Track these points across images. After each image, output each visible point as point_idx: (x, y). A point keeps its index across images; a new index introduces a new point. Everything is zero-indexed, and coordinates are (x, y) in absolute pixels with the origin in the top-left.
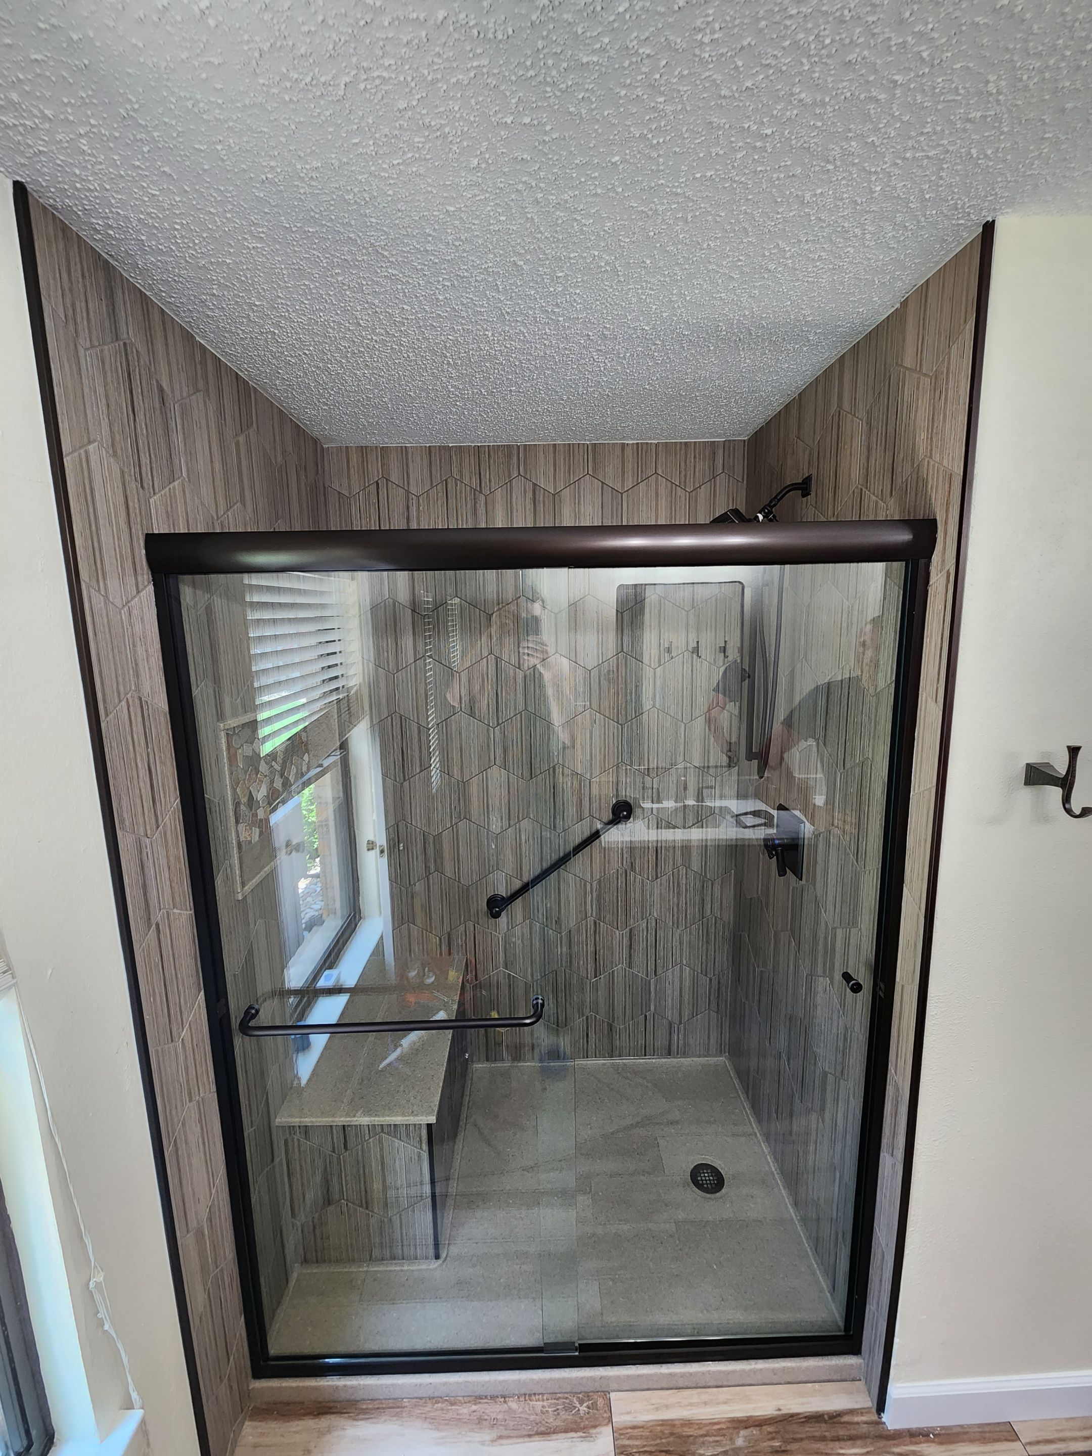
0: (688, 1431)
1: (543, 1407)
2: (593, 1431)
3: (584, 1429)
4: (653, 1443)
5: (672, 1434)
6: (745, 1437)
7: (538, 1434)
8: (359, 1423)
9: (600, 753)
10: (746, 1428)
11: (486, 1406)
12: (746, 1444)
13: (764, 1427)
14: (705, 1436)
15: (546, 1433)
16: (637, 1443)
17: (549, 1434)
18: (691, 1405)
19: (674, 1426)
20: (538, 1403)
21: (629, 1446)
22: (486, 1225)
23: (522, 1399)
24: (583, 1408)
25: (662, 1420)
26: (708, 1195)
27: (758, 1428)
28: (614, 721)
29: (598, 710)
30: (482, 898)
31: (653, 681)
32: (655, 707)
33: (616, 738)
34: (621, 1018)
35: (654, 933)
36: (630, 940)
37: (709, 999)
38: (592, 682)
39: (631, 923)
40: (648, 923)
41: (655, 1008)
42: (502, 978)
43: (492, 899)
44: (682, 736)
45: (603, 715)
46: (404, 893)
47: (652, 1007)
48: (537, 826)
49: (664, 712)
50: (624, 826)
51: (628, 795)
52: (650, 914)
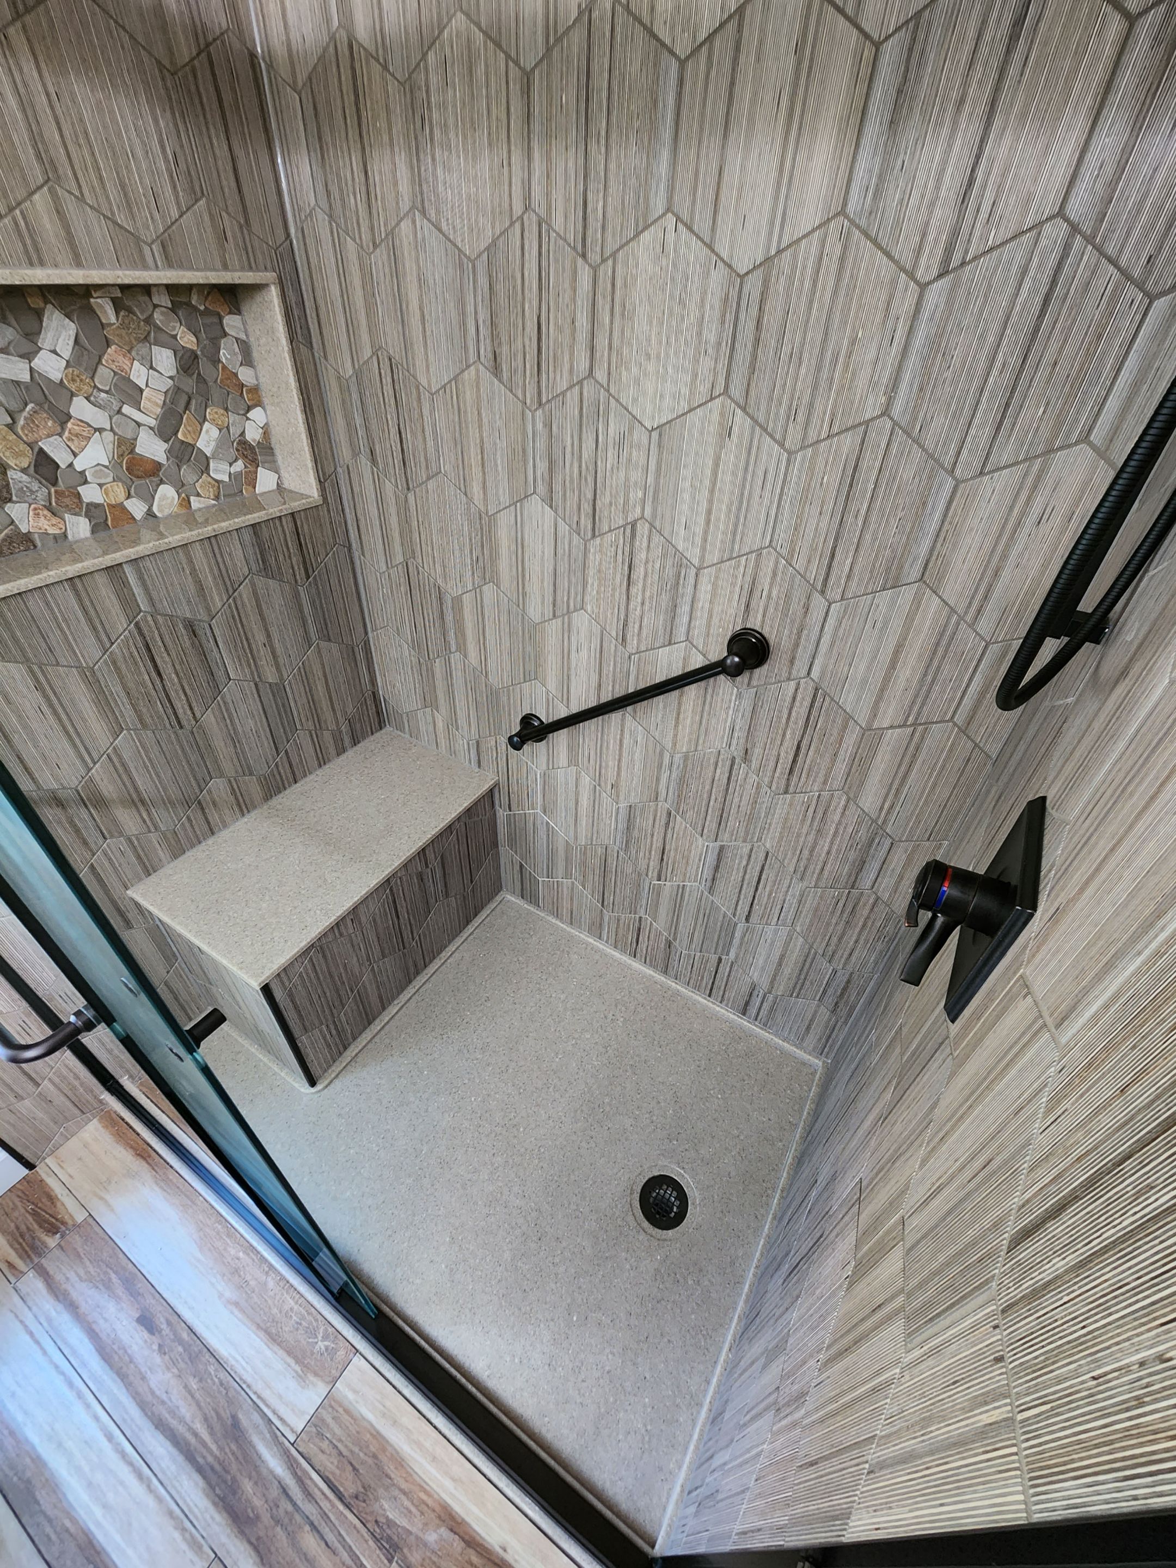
0: (390, 1469)
1: (291, 1309)
2: (311, 1377)
3: (306, 1367)
4: (350, 1445)
5: (375, 1456)
6: (441, 1539)
7: (267, 1332)
8: (157, 1188)
10: (452, 1530)
11: (249, 1261)
12: (436, 1548)
13: (471, 1551)
14: (405, 1493)
15: (274, 1338)
16: (338, 1431)
17: (274, 1340)
18: (420, 1446)
19: (384, 1450)
20: (291, 1301)
21: (328, 1426)
22: (383, 1082)
23: (282, 1284)
24: (321, 1345)
25: (378, 1432)
26: (646, 1224)
27: (463, 1544)
28: (774, 440)
29: (742, 402)
30: (515, 712)
31: (907, 328)
32: (889, 416)
33: (769, 486)
34: (686, 942)
35: (758, 868)
36: (719, 859)
37: (825, 992)
38: (742, 316)
39: (725, 837)
40: (751, 850)
41: (737, 957)
42: (538, 822)
43: (527, 720)
44: (937, 516)
45: (752, 418)
46: (424, 668)
47: (732, 955)
48: (596, 629)
49: (909, 435)
50: (746, 681)
51: (768, 621)
52: (759, 839)
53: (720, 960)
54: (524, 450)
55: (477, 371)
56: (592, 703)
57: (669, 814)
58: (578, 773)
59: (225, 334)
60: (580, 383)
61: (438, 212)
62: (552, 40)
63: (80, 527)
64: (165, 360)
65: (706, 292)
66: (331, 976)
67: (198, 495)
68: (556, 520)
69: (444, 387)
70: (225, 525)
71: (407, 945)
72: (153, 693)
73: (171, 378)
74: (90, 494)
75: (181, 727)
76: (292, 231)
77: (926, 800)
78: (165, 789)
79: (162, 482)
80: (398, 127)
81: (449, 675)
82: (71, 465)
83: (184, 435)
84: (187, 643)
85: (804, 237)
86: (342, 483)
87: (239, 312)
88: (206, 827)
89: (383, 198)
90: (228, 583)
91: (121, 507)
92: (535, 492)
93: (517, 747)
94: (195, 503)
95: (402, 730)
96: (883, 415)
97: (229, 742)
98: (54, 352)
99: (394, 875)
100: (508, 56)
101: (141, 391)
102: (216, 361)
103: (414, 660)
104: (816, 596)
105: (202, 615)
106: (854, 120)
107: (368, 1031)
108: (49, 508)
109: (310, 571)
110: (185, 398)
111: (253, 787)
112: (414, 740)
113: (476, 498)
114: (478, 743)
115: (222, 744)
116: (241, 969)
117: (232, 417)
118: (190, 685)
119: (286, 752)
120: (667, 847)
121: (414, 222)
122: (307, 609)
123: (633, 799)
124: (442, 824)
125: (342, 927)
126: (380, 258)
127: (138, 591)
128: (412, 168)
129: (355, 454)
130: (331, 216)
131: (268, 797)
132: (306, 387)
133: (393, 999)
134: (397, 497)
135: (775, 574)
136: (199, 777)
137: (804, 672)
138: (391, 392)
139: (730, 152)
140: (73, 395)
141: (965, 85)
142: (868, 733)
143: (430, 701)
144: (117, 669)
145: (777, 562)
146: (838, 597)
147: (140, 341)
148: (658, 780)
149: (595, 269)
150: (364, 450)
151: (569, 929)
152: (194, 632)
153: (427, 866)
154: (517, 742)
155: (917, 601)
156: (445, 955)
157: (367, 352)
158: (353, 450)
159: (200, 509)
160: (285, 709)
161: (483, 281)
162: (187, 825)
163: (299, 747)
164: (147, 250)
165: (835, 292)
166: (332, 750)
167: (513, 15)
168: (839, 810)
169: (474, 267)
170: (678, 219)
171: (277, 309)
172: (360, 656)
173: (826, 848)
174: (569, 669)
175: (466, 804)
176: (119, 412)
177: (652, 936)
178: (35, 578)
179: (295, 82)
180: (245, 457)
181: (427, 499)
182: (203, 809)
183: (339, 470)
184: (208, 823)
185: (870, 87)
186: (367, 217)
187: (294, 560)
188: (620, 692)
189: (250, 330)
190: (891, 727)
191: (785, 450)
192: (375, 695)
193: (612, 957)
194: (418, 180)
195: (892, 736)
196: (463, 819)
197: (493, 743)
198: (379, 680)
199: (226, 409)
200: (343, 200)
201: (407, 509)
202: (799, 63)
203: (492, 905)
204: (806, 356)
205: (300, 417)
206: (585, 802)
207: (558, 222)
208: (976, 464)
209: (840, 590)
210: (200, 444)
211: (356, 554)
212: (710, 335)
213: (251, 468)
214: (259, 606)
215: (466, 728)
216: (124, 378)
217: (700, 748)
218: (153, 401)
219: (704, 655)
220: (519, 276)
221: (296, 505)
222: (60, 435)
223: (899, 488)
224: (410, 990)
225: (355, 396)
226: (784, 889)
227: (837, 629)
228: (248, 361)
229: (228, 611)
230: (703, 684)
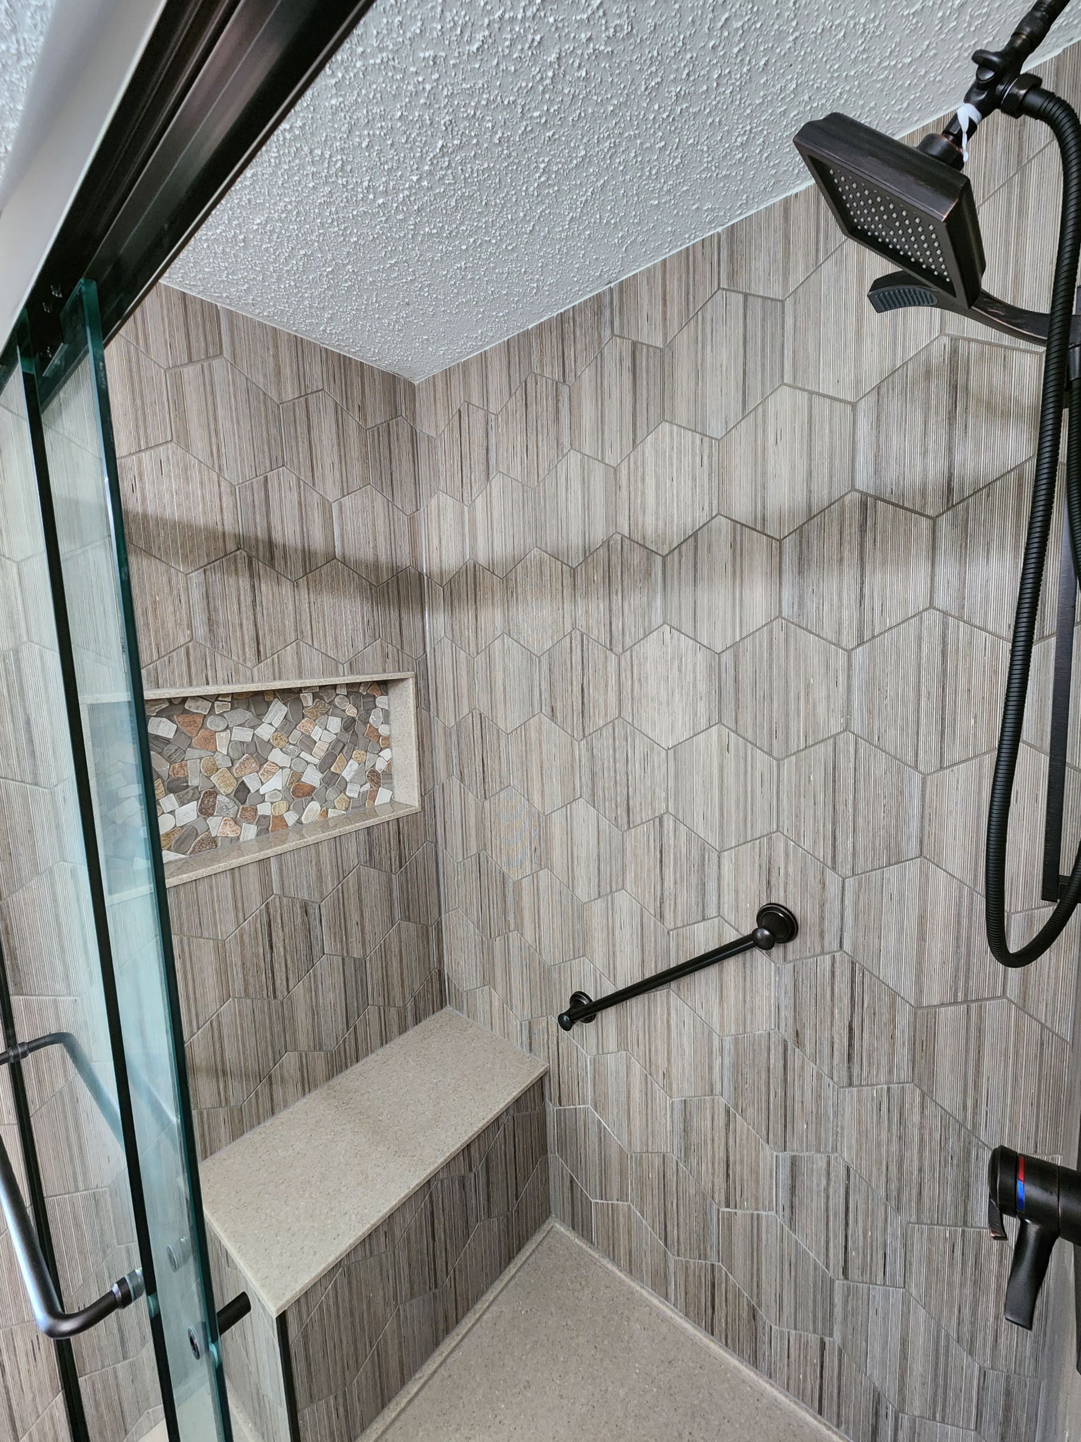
9: (737, 806)
28: (764, 752)
29: (734, 728)
30: (566, 990)
31: (846, 676)
32: (850, 731)
33: (766, 784)
34: (774, 1310)
35: (842, 1191)
36: (793, 1177)
37: (979, 1414)
38: (723, 675)
39: (794, 1143)
40: (829, 1164)
41: (844, 1338)
42: (590, 1120)
43: (577, 998)
44: (916, 802)
45: (743, 738)
46: (486, 946)
47: (837, 1335)
48: (637, 908)
49: (871, 744)
50: (781, 955)
51: (790, 897)
52: (834, 1149)
53: (823, 1344)
54: (572, 767)
55: (540, 718)
56: (638, 979)
57: (728, 1112)
58: (628, 1059)
59: (376, 707)
60: (613, 721)
61: (519, 633)
62: (587, 554)
63: (250, 831)
64: (335, 724)
65: (696, 664)
66: (352, 1315)
67: (335, 808)
68: (598, 816)
69: (516, 729)
70: (348, 828)
71: (439, 1282)
72: (263, 965)
73: (336, 734)
74: (264, 809)
75: (275, 997)
76: (428, 650)
77: (1013, 1097)
78: (245, 1059)
79: (312, 799)
80: (497, 597)
81: (507, 951)
82: (258, 791)
83: (335, 769)
84: (299, 921)
85: (757, 630)
86: (437, 796)
87: (387, 694)
88: (268, 1106)
89: (485, 631)
90: (341, 871)
91: (281, 818)
92: (581, 796)
93: (567, 1027)
94: (331, 813)
95: (461, 1009)
96: (844, 731)
97: (310, 1014)
98: (271, 724)
99: (435, 1176)
100: (562, 563)
101: (315, 742)
102: (366, 722)
103: (478, 939)
104: (829, 872)
105: (316, 897)
106: (776, 573)
107: (379, 1419)
108: (235, 820)
109: (403, 861)
110: (342, 745)
111: (320, 1066)
112: (471, 1020)
113: (536, 802)
114: (530, 1023)
115: (303, 1015)
116: (263, 1286)
117: (369, 755)
118: (292, 958)
119: (355, 1028)
120: (731, 1158)
121: (503, 640)
122: (396, 894)
123: (688, 1091)
124: (490, 1116)
125: (374, 1242)
126: (481, 659)
127: (275, 877)
128: (504, 615)
129: (449, 775)
130: (452, 641)
131: (329, 1077)
132: (422, 735)
133: (415, 1371)
134: (476, 804)
135: (787, 855)
136: (277, 1049)
137: (835, 946)
138: (479, 735)
139: (699, 594)
140: (273, 747)
141: (841, 552)
142: (919, 1012)
143: (488, 980)
144: (242, 942)
145: (787, 845)
146: (849, 873)
147: (322, 714)
148: (711, 1068)
149: (619, 657)
150: (456, 771)
151: (628, 1281)
152: (306, 912)
153: (471, 1170)
154: (567, 1021)
155: (924, 875)
156: (480, 1306)
157: (466, 710)
158: (448, 773)
159: (333, 818)
160: (362, 984)
161: (545, 667)
162: (254, 1101)
163: (367, 1024)
164: (340, 666)
165: (787, 657)
166: (395, 1029)
167: (565, 546)
168: (917, 1110)
169: (539, 661)
170: (671, 627)
171: (411, 691)
172: (433, 935)
173: (916, 1164)
174: (614, 945)
175: (515, 1093)
176: (298, 756)
177: (730, 1296)
178: (209, 868)
179: (442, 583)
180: (372, 780)
181: (499, 805)
182: (271, 1084)
183: (436, 786)
184: (272, 1100)
185: (780, 558)
186: (474, 639)
187: (393, 852)
188: (662, 968)
189: (391, 704)
190: (942, 1005)
191: (774, 758)
192: (440, 973)
193: (683, 1331)
194: (507, 620)
195: (947, 1014)
196: (511, 1112)
197: (544, 1024)
198: (445, 959)
199: (366, 751)
200: (461, 632)
201: (483, 812)
202: (734, 552)
203: (538, 1237)
204: (775, 697)
205: (415, 753)
206: (636, 1095)
207: (594, 634)
208: (935, 762)
209: (849, 867)
210: (344, 774)
211: (441, 848)
212: (702, 687)
213: (375, 788)
214: (359, 890)
215: (519, 1007)
216: (307, 736)
217: (748, 1029)
218: (321, 749)
219: (737, 930)
220: (569, 662)
221: (401, 813)
222: (257, 772)
223: (875, 782)
224: (436, 1359)
225: (454, 738)
226: (880, 1224)
227: (856, 903)
228: (386, 721)
229: (336, 894)
230: (740, 956)
